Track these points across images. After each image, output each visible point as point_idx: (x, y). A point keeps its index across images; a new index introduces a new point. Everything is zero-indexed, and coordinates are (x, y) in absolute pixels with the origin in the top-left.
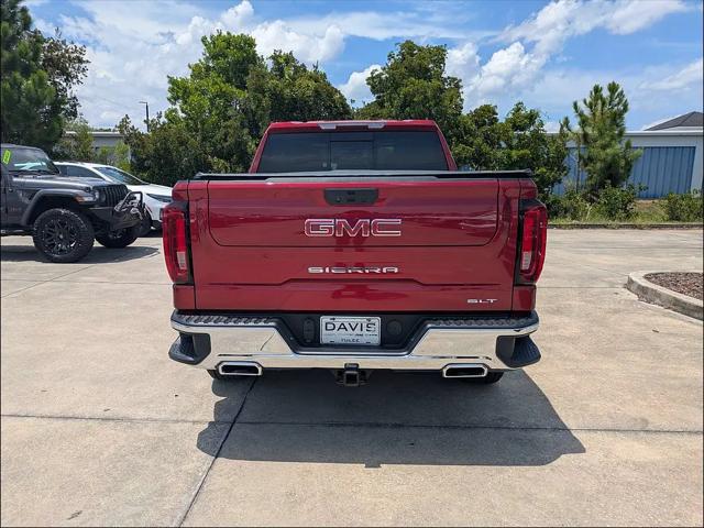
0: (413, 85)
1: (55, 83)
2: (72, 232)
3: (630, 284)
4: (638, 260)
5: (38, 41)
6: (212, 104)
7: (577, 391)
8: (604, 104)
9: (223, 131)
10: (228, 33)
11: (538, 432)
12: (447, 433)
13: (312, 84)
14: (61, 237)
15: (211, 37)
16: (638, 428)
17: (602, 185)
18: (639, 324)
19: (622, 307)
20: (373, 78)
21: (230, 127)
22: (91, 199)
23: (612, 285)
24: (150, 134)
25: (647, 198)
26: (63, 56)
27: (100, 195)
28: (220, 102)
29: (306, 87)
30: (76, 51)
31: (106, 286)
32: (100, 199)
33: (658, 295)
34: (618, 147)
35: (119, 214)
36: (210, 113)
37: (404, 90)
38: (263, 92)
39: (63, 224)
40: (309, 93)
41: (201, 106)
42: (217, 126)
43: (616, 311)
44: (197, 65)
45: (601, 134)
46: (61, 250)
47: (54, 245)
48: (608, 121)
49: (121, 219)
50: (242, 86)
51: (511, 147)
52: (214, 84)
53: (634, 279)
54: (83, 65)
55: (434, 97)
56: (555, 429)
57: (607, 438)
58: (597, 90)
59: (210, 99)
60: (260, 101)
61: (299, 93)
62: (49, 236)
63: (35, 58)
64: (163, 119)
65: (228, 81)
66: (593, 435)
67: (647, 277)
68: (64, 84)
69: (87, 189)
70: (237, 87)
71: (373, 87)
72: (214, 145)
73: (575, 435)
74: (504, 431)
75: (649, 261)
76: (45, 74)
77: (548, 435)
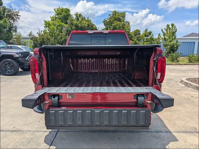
0: (116, 23)
1: (10, 22)
2: (12, 66)
3: (182, 82)
4: (182, 74)
5: (5, 9)
6: (57, 28)
7: (172, 117)
8: (170, 29)
9: (60, 36)
10: (62, 8)
11: (161, 133)
12: (131, 134)
13: (87, 23)
14: (9, 68)
15: (57, 9)
16: (194, 131)
17: (170, 53)
18: (186, 94)
19: (181, 89)
20: (105, 21)
21: (62, 35)
22: (18, 56)
23: (176, 82)
24: (39, 37)
25: (182, 56)
26: (12, 14)
27: (21, 55)
28: (59, 28)
29: (85, 23)
30: (16, 12)
31: (21, 83)
32: (21, 56)
33: (191, 85)
34: (174, 42)
35: (27, 61)
36: (57, 30)
37: (114, 24)
38: (73, 25)
39: (9, 64)
40: (86, 25)
41: (54, 29)
42: (58, 35)
43: (179, 90)
44: (53, 17)
45: (169, 38)
46: (9, 72)
47: (6, 70)
48: (171, 35)
49: (28, 62)
50: (66, 23)
51: (144, 42)
52: (58, 22)
53: (183, 80)
54: (18, 17)
55: (122, 27)
56: (166, 132)
57: (184, 135)
58: (168, 25)
59: (57, 27)
60: (72, 27)
61: (83, 25)
62: (5, 67)
63: (4, 14)
64: (43, 33)
65: (62, 21)
66: (179, 134)
67: (187, 79)
68: (13, 22)
69: (17, 53)
70: (65, 23)
71: (105, 24)
72: (58, 41)
73: (173, 134)
74: (150, 133)
75: (186, 74)
76: (7, 19)
77: (164, 134)
